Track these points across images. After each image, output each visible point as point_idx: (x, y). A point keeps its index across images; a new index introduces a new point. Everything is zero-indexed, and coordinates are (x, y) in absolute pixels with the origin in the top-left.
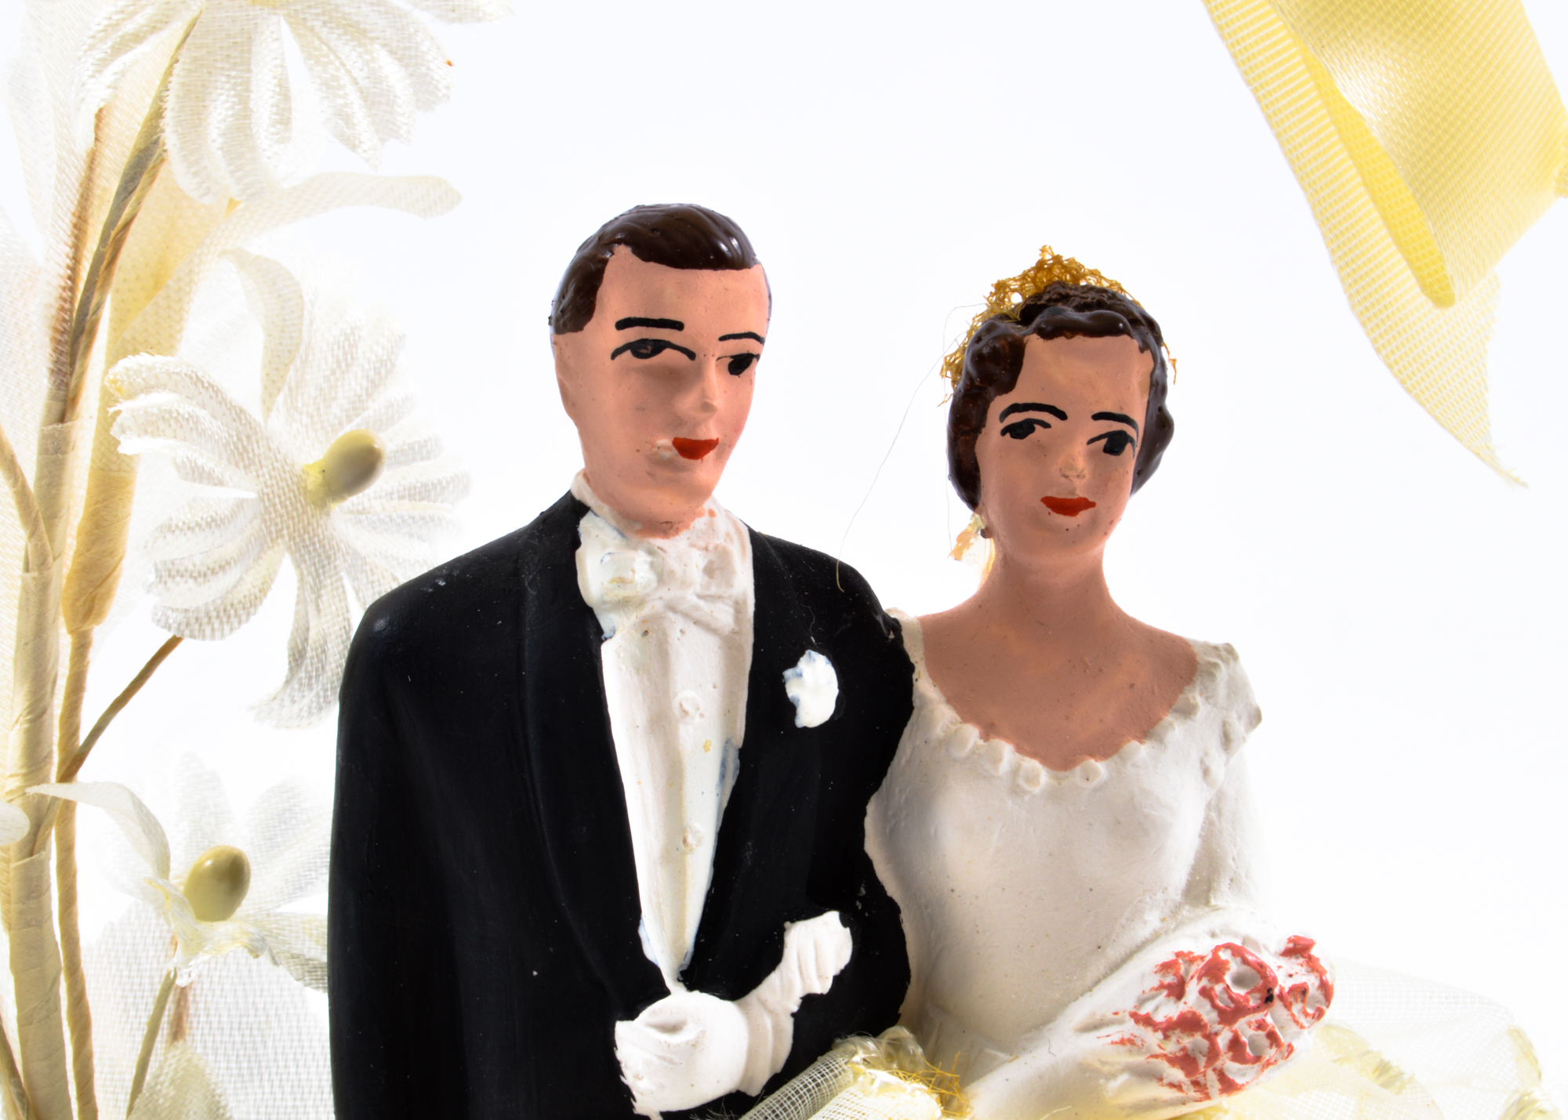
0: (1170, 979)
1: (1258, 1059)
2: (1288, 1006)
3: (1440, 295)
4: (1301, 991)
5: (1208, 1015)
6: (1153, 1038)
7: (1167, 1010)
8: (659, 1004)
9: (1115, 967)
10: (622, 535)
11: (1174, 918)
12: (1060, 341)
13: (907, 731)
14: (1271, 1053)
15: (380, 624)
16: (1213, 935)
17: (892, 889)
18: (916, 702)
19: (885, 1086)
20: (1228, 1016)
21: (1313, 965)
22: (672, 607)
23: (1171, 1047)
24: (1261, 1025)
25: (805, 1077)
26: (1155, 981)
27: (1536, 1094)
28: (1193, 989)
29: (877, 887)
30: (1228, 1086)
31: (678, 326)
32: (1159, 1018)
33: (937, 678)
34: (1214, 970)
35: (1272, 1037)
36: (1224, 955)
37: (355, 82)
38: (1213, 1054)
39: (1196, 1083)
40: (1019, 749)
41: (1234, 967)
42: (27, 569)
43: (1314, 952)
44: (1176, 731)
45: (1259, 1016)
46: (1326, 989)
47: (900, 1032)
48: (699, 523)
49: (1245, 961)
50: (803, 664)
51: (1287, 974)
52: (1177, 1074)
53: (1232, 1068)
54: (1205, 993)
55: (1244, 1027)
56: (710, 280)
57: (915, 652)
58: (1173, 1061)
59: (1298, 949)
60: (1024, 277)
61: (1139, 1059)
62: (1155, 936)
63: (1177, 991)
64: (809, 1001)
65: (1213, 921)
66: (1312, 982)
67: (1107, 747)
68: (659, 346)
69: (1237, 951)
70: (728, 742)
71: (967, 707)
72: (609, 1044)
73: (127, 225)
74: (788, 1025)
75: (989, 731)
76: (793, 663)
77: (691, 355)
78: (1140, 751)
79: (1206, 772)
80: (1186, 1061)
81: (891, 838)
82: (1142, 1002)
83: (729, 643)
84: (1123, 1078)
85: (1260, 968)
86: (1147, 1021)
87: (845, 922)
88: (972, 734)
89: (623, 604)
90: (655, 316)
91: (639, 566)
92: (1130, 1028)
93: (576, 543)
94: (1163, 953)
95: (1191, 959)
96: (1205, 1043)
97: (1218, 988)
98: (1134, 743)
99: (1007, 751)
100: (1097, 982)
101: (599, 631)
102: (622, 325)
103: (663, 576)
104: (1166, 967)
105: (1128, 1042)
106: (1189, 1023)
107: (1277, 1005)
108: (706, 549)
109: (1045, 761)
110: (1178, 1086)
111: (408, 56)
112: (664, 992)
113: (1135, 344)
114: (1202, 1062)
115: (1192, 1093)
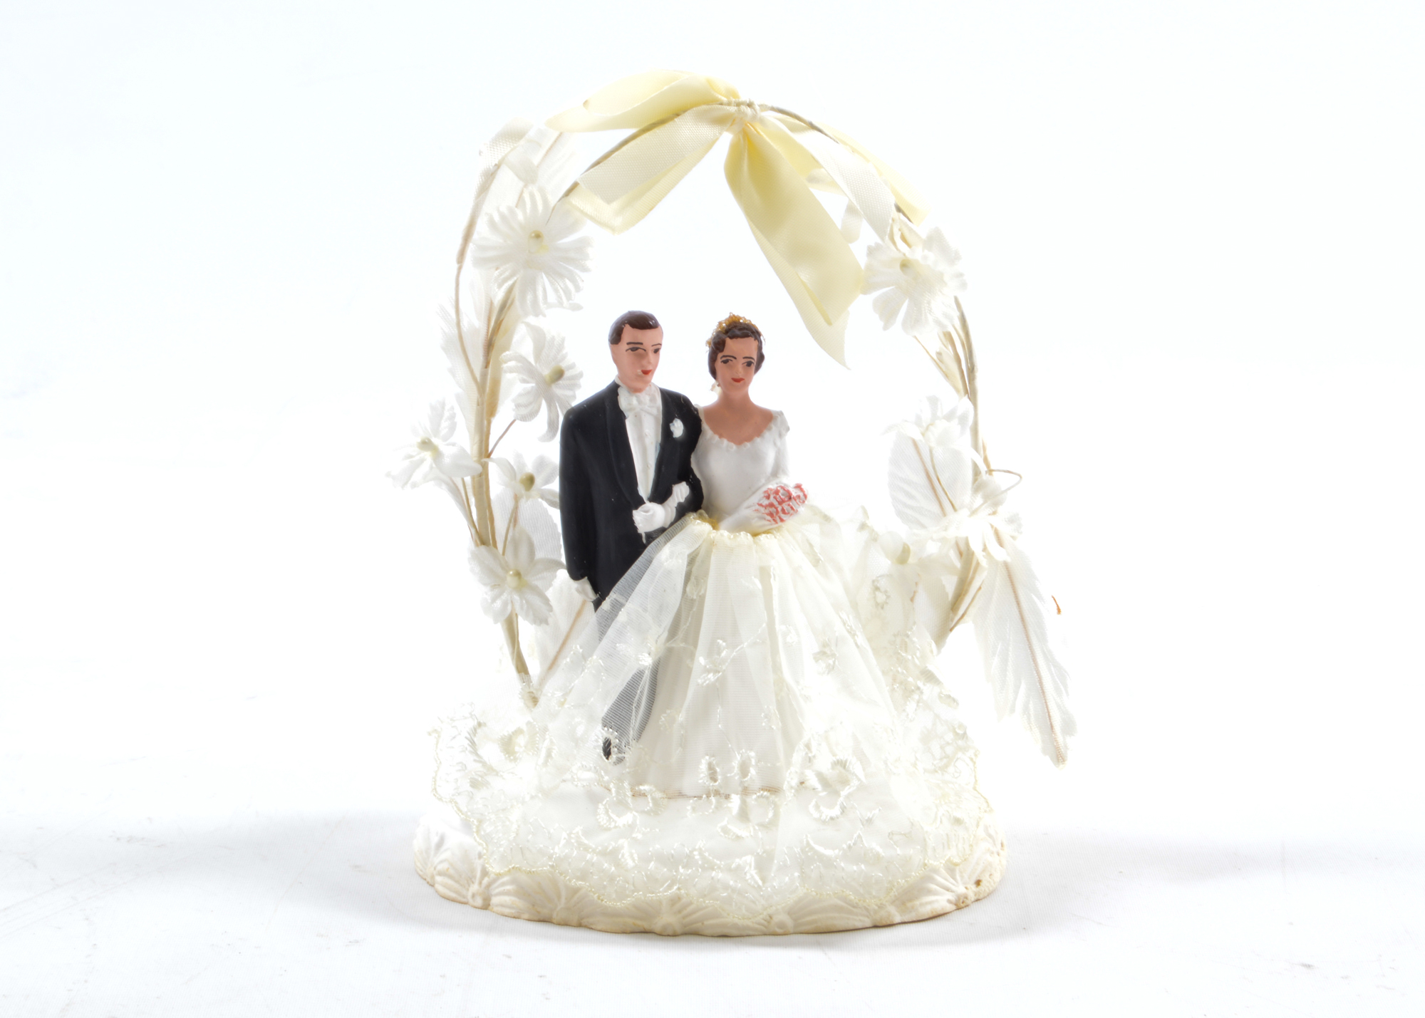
0: (766, 495)
1: (789, 513)
2: (795, 500)
3: (829, 323)
4: (799, 497)
5: (776, 503)
6: (762, 509)
7: (766, 502)
8: (643, 506)
9: (754, 493)
10: (629, 392)
11: (768, 481)
12: (734, 340)
13: (700, 436)
14: (792, 512)
15: (571, 417)
16: (777, 484)
17: (699, 476)
18: (702, 429)
19: (698, 523)
20: (780, 503)
21: (802, 490)
22: (642, 410)
23: (767, 511)
24: (789, 505)
25: (679, 522)
26: (763, 495)
27: (867, 522)
28: (772, 497)
29: (694, 476)
30: (782, 520)
31: (642, 344)
32: (764, 504)
33: (708, 423)
34: (777, 492)
35: (792, 508)
36: (779, 488)
37: (562, 288)
38: (777, 512)
39: (774, 520)
40: (728, 440)
41: (782, 491)
42: (478, 405)
43: (802, 487)
44: (767, 434)
45: (788, 503)
46: (805, 496)
47: (702, 511)
48: (648, 388)
49: (784, 490)
50: (674, 422)
51: (794, 493)
52: (769, 518)
53: (783, 516)
54: (775, 498)
55: (785, 506)
56: (649, 333)
57: (702, 417)
58: (768, 514)
59: (799, 487)
60: (726, 320)
61: (760, 514)
62: (764, 485)
63: (768, 497)
64: (680, 504)
65: (778, 481)
66: (801, 494)
67: (750, 439)
68: (637, 349)
69: (782, 488)
70: (657, 442)
71: (716, 431)
72: (631, 516)
73: (502, 320)
74: (674, 510)
75: (721, 436)
76: (672, 421)
77: (645, 350)
78: (758, 440)
79: (775, 444)
80: (771, 514)
81: (698, 464)
82: (760, 500)
83: (656, 418)
84: (756, 519)
85: (788, 492)
86: (761, 505)
87: (687, 484)
88: (717, 438)
89: (630, 410)
90: (636, 341)
91: (634, 401)
92: (757, 507)
93: (617, 394)
94: (765, 489)
95: (771, 490)
96: (775, 510)
97: (778, 496)
98: (756, 438)
99: (725, 442)
100: (750, 497)
101: (625, 416)
102: (628, 344)
103: (640, 402)
104: (765, 492)
105: (757, 510)
106: (771, 505)
107: (793, 500)
108: (649, 395)
109: (735, 443)
110: (770, 521)
111: (574, 281)
112: (644, 503)
113: (753, 339)
114: (775, 514)
115: (773, 522)
